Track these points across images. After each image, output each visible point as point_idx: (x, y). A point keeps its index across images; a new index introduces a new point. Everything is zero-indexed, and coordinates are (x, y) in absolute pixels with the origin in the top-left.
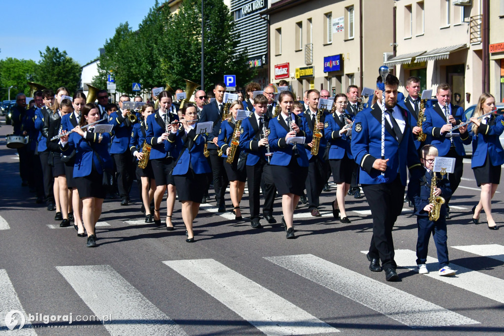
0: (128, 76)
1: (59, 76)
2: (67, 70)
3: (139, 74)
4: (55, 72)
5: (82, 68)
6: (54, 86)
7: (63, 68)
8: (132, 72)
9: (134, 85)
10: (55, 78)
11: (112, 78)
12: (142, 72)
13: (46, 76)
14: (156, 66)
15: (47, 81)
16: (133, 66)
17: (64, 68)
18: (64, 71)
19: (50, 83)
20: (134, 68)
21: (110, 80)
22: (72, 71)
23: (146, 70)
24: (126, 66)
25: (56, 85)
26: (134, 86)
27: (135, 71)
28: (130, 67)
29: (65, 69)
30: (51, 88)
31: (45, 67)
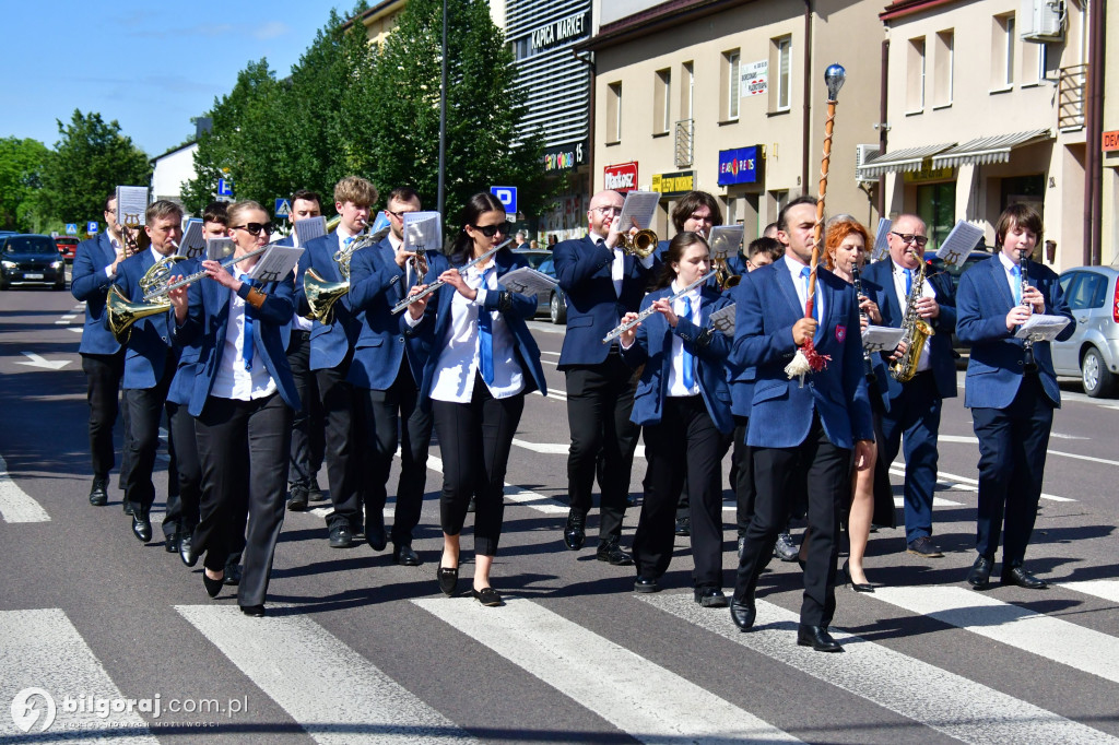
0: (267, 184)
1: (101, 180)
2: (121, 166)
3: (292, 179)
4: (92, 169)
5: (154, 161)
6: (89, 201)
7: (111, 161)
8: (276, 174)
9: (280, 203)
10: (91, 182)
11: (227, 186)
12: (300, 175)
13: (71, 177)
14: (334, 162)
15: (72, 189)
16: (278, 161)
17: (113, 160)
18: (113, 167)
19: (79, 193)
20: (282, 164)
21: (223, 191)
22: (130, 167)
23: (310, 170)
24: (261, 161)
25: (93, 199)
26: (278, 207)
27: (285, 172)
28: (272, 162)
29: (115, 164)
30: (81, 205)
31: (70, 158)
